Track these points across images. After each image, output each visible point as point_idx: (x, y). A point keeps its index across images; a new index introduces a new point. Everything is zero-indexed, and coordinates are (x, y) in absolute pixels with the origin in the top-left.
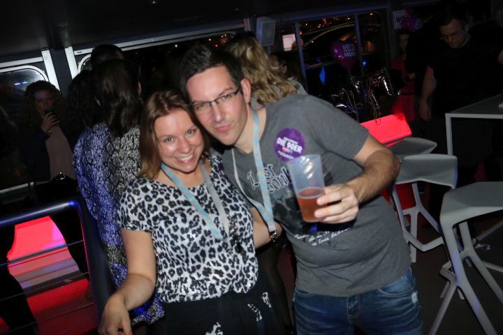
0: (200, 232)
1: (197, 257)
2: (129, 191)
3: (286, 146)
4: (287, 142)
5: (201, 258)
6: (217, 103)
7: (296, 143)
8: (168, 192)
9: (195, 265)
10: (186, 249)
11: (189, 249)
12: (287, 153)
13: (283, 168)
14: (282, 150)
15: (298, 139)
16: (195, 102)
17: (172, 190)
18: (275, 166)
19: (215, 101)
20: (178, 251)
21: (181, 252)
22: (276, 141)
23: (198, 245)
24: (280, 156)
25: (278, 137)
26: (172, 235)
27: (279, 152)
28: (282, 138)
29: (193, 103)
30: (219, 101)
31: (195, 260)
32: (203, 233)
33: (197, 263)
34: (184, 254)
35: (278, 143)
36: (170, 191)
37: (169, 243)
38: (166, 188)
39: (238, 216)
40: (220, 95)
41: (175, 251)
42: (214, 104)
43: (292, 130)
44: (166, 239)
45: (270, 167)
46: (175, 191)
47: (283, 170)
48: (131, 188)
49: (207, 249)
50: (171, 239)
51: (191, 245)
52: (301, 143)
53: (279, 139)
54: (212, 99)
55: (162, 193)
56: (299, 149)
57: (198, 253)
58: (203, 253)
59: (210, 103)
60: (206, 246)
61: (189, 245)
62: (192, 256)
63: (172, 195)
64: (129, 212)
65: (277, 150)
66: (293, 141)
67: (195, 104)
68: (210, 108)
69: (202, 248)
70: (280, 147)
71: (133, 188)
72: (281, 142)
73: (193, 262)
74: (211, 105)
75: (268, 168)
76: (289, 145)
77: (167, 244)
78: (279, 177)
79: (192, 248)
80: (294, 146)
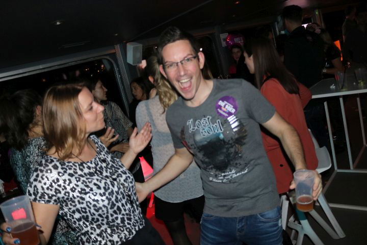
0: (113, 194)
1: (115, 212)
2: (42, 171)
3: (225, 107)
4: (226, 104)
5: (118, 212)
6: (182, 64)
7: (232, 106)
8: (74, 167)
9: (114, 217)
10: (107, 207)
11: (109, 207)
12: (224, 112)
13: (219, 120)
14: (221, 109)
15: (234, 104)
16: (167, 62)
17: (77, 165)
18: (213, 118)
19: (181, 62)
20: (100, 211)
21: (103, 211)
22: (217, 103)
23: (115, 202)
24: (218, 112)
25: (220, 100)
26: (94, 200)
27: (219, 110)
28: (223, 101)
29: (166, 63)
30: (183, 62)
31: (113, 214)
32: (115, 194)
33: (115, 216)
34: (105, 212)
35: (219, 104)
36: (76, 166)
37: (91, 206)
38: (71, 164)
39: (128, 178)
40: (184, 58)
41: (97, 211)
42: (180, 64)
43: (231, 97)
44: (89, 204)
45: (208, 118)
46: (79, 165)
47: (219, 122)
48: (42, 168)
49: (120, 204)
50: (93, 203)
51: (111, 204)
52: (235, 107)
53: (221, 101)
54: (179, 61)
55: (70, 169)
56: (233, 111)
57: (115, 208)
58: (119, 208)
59: (177, 63)
60: (119, 202)
61: (109, 204)
62: (111, 211)
63: (78, 169)
64: (45, 189)
65: (217, 109)
66: (230, 105)
67: (167, 64)
68: (176, 67)
69: (117, 204)
70: (220, 107)
71: (44, 168)
72: (221, 103)
73: (112, 215)
74: (177, 65)
75: (207, 119)
76: (227, 107)
77: (90, 208)
78: (214, 126)
79: (111, 206)
80: (230, 108)
